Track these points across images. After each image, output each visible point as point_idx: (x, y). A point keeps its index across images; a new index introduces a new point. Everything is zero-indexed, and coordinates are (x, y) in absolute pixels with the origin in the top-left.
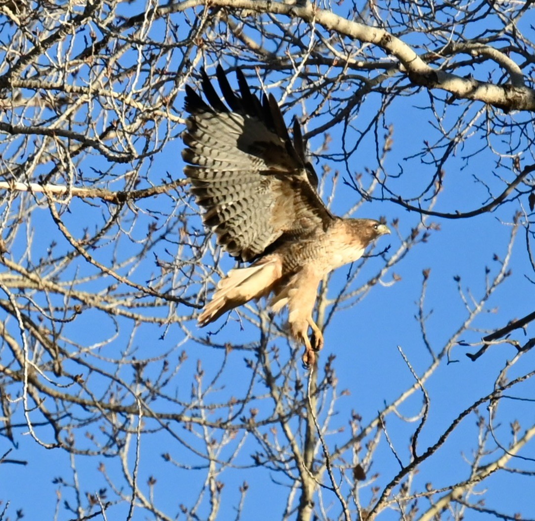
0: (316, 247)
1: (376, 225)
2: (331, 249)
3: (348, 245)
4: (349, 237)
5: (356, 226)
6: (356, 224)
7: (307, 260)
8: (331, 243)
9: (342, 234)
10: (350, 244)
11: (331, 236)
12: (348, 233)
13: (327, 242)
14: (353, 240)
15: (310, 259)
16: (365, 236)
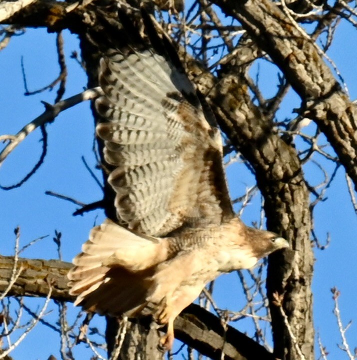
0: (205, 235)
1: (273, 238)
2: (220, 242)
3: (237, 246)
4: (242, 239)
5: (252, 236)
6: (252, 233)
7: (193, 246)
8: (221, 237)
9: (234, 232)
10: (241, 246)
11: (222, 229)
12: (241, 234)
13: (217, 234)
14: (245, 244)
15: (196, 246)
16: (260, 247)
